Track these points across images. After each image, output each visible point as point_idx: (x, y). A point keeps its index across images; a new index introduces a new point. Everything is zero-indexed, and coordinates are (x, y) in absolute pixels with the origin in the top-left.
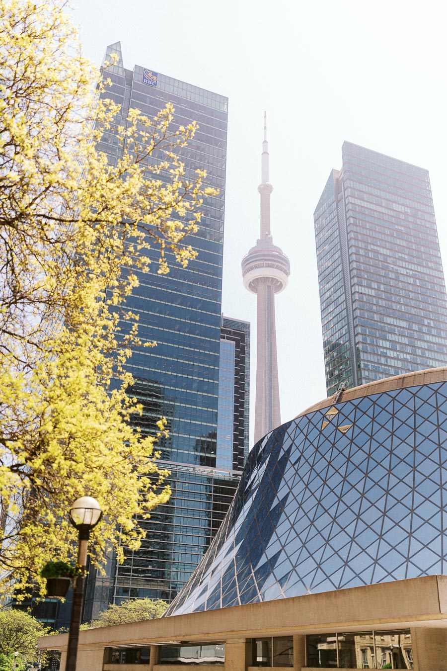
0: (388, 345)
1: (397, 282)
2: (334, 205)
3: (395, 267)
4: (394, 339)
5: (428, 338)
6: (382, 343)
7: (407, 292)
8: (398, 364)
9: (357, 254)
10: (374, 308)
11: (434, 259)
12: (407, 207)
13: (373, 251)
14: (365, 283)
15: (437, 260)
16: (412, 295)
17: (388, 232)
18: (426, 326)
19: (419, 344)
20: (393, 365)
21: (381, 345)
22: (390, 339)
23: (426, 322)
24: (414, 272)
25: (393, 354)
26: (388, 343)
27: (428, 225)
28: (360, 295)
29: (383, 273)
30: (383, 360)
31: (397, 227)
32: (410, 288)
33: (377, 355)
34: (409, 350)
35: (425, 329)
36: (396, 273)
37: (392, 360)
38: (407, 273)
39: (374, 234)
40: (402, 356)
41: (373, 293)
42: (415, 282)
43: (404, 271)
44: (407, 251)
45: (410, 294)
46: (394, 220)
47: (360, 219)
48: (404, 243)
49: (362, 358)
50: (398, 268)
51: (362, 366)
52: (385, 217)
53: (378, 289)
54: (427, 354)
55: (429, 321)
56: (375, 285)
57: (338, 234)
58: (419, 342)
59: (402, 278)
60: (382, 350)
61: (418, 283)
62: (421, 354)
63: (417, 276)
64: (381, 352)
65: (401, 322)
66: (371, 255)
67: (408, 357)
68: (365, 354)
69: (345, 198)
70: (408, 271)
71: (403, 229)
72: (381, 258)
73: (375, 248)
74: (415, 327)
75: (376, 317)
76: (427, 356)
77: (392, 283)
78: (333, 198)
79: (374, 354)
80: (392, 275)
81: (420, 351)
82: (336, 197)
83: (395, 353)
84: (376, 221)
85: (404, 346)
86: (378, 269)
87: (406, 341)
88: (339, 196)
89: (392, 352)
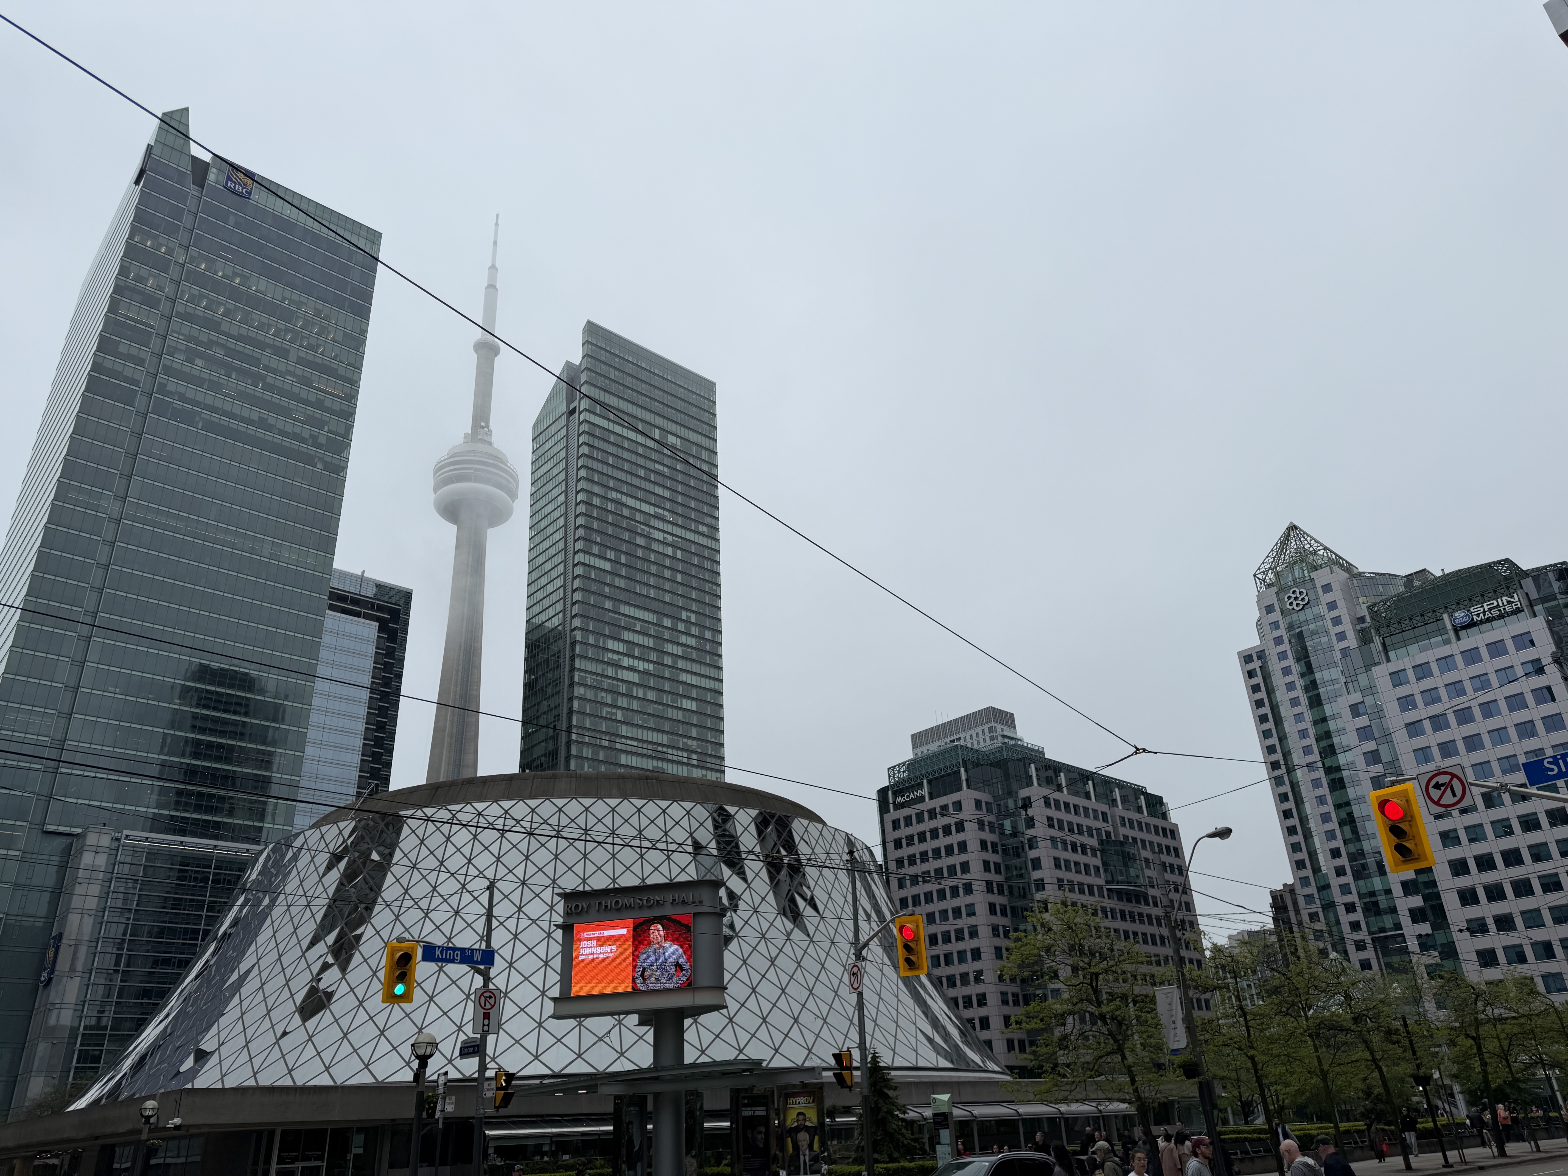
0: (621, 647)
1: (647, 552)
2: (563, 421)
3: (647, 529)
4: (631, 639)
5: (684, 639)
6: (611, 644)
7: (661, 568)
8: (634, 677)
9: (588, 503)
10: (607, 589)
11: (708, 520)
12: (677, 436)
13: (613, 501)
14: (596, 549)
15: (713, 522)
16: (667, 574)
17: (641, 473)
18: (684, 621)
19: (670, 648)
20: (625, 678)
21: (610, 647)
22: (626, 638)
23: (684, 615)
24: (675, 539)
25: (626, 662)
26: (621, 645)
27: (705, 467)
28: (587, 568)
29: (626, 536)
30: (610, 671)
31: (657, 466)
32: (667, 562)
33: (603, 662)
34: (653, 656)
35: (681, 627)
36: (647, 537)
37: (625, 672)
38: (664, 538)
39: (620, 475)
40: (641, 666)
41: (607, 566)
42: (675, 553)
43: (657, 535)
44: (667, 505)
45: (666, 571)
46: (654, 456)
47: (598, 449)
48: (666, 493)
49: (577, 665)
50: (652, 531)
51: (576, 679)
52: (640, 450)
53: (616, 562)
54: (680, 664)
55: (689, 614)
56: (611, 555)
57: (564, 466)
58: (670, 646)
59: (656, 546)
60: (610, 655)
61: (679, 555)
62: (670, 664)
63: (680, 545)
64: (609, 658)
65: (646, 613)
66: (610, 506)
67: (651, 667)
68: (583, 662)
69: (580, 413)
70: (666, 536)
71: (666, 470)
72: (626, 512)
73: (619, 496)
74: (667, 622)
75: (608, 605)
76: (679, 666)
77: (640, 553)
78: (563, 408)
79: (597, 661)
80: (640, 541)
81: (670, 659)
82: (568, 406)
83: (631, 660)
84: (625, 455)
85: (646, 650)
86: (619, 530)
87: (650, 643)
88: (572, 407)
89: (626, 659)
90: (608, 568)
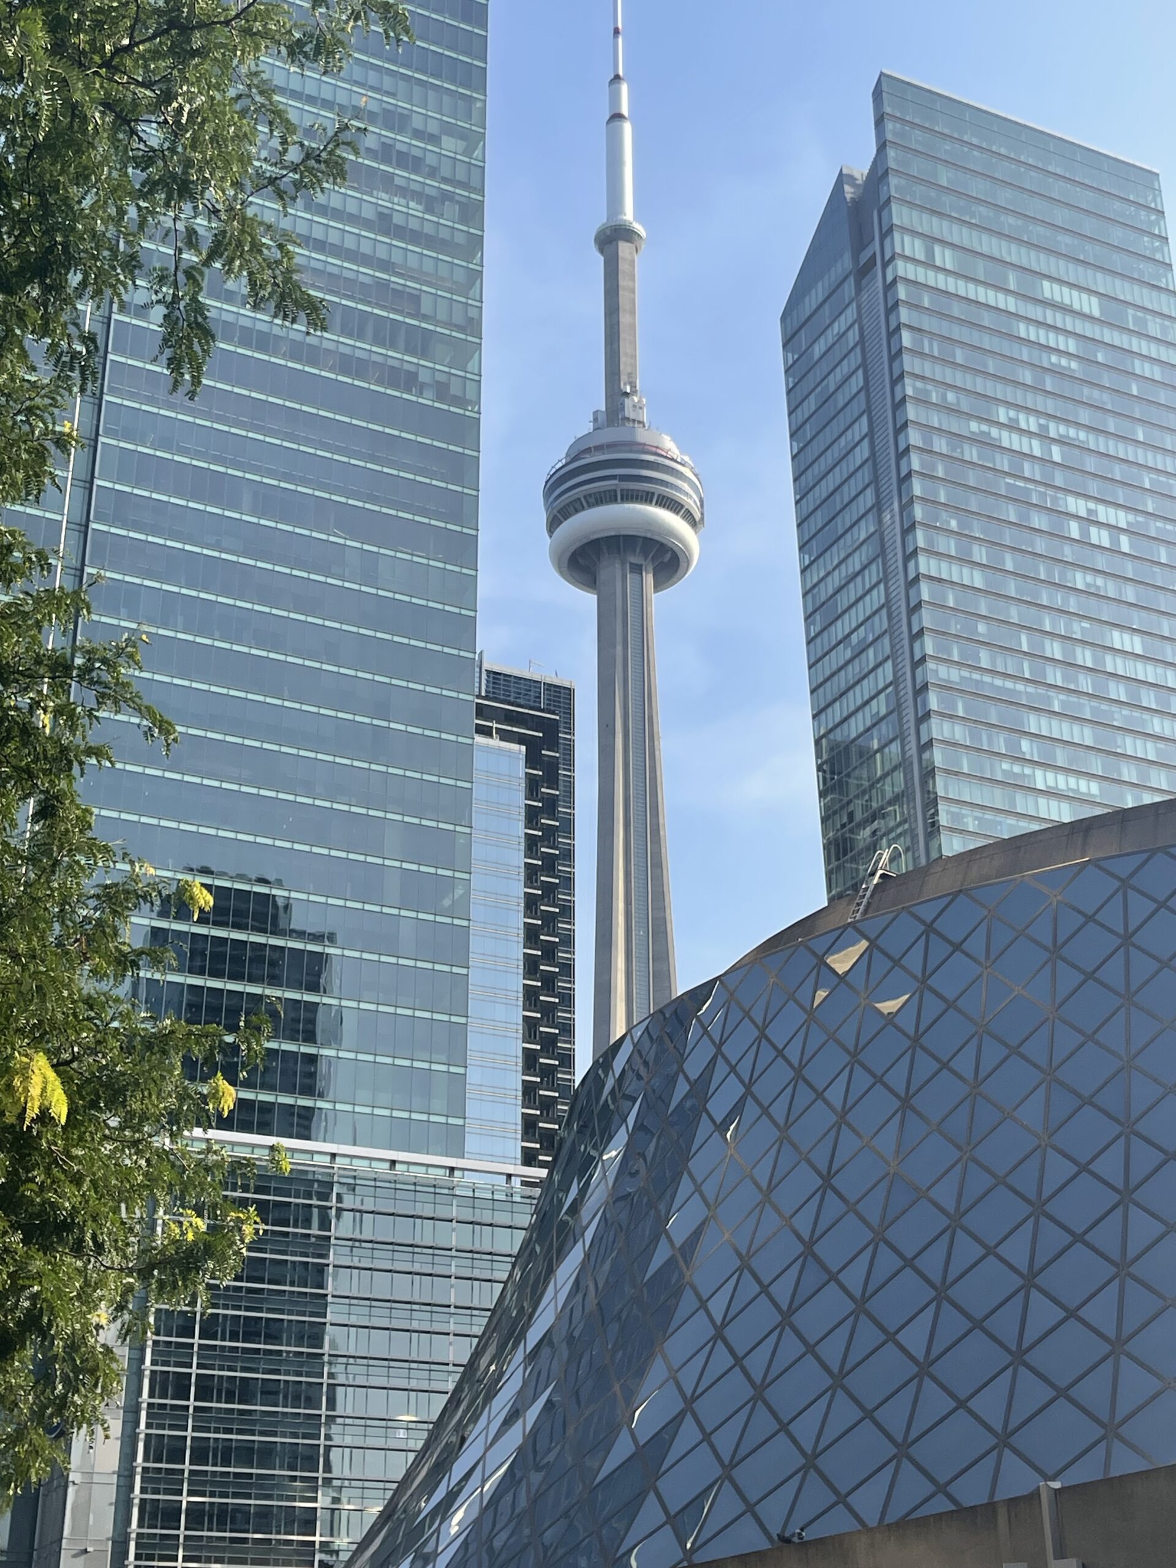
1: (1056, 542)
2: (849, 287)
3: (1051, 494)
4: (1045, 731)
5: (1157, 725)
6: (1005, 743)
7: (1090, 575)
9: (925, 450)
10: (982, 628)
12: (1088, 291)
13: (973, 440)
14: (949, 546)
16: (1104, 586)
17: (1024, 376)
19: (1128, 744)
21: (1004, 749)
22: (1035, 729)
25: (1041, 779)
26: (1025, 743)
28: (936, 586)
29: (1009, 512)
31: (1053, 358)
32: (1100, 562)
33: (994, 781)
34: (1096, 765)
35: (1147, 698)
36: (1054, 511)
38: (1089, 511)
39: (980, 385)
41: (978, 579)
42: (1114, 540)
45: (1100, 581)
46: (1047, 337)
47: (931, 335)
49: (940, 792)
50: (1061, 497)
51: (943, 819)
53: (995, 569)
56: (982, 554)
57: (861, 383)
58: (1128, 739)
59: (1072, 530)
60: (1005, 767)
61: (1125, 544)
63: (1124, 523)
64: (1004, 771)
66: (969, 453)
68: (952, 781)
69: (885, 265)
70: (1091, 505)
71: (1074, 365)
72: (1002, 462)
73: (985, 429)
74: (1115, 690)
75: (986, 659)
77: (1040, 545)
78: (846, 263)
79: (981, 779)
80: (1038, 520)
82: (856, 257)
83: (1050, 776)
84: (987, 342)
85: (1081, 752)
86: (991, 500)
87: (1086, 735)
88: (864, 257)
89: (1039, 773)
90: (978, 583)
